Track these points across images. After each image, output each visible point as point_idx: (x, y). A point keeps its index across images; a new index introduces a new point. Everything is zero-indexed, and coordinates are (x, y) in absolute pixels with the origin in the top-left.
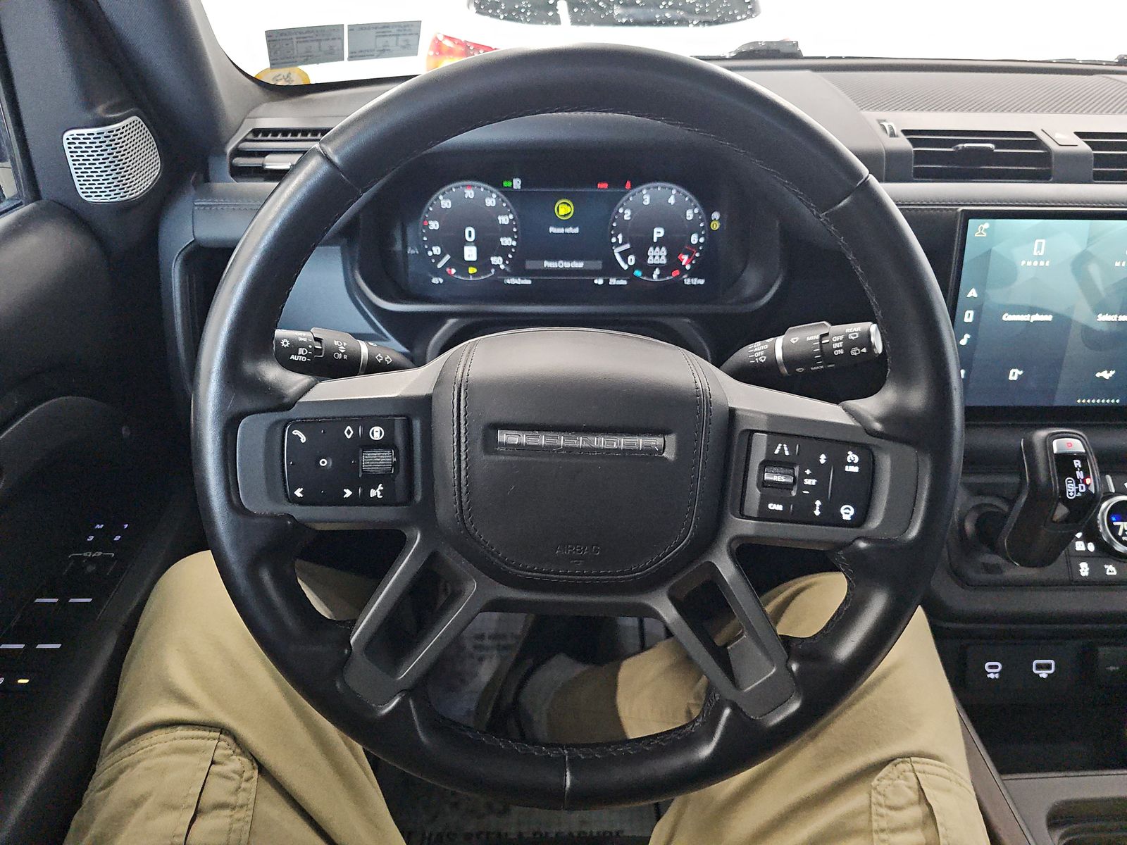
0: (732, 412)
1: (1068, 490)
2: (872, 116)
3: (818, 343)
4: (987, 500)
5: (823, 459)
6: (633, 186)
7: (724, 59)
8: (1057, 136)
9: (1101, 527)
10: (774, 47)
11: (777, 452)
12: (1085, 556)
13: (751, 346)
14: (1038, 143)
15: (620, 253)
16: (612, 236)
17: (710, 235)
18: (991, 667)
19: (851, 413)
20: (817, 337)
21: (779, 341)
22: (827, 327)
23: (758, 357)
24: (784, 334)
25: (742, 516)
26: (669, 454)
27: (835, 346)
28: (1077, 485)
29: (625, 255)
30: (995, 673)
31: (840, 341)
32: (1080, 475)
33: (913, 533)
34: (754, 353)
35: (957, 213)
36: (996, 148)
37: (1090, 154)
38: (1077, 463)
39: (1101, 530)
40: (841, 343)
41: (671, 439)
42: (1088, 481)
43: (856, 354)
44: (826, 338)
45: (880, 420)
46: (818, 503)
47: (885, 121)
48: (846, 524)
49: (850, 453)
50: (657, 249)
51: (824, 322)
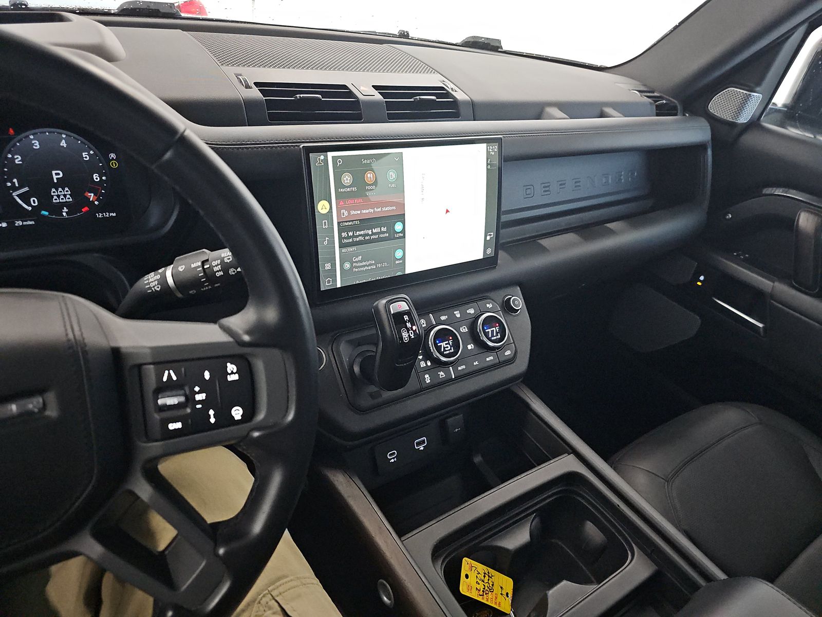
0: (116, 353)
1: (404, 337)
2: (231, 71)
3: (201, 269)
4: (365, 348)
5: (207, 375)
6: (18, 133)
7: (108, 14)
8: (362, 88)
9: (431, 348)
10: (152, 7)
11: (165, 379)
12: (427, 370)
13: (146, 278)
14: (350, 94)
15: (19, 196)
16: (6, 181)
17: (110, 173)
18: (390, 455)
19: (227, 330)
20: (200, 264)
21: (169, 272)
22: (207, 253)
23: (154, 287)
24: (172, 264)
25: (150, 439)
26: (52, 412)
27: (216, 269)
28: (408, 333)
29: (25, 197)
30: (393, 458)
31: (218, 265)
32: (409, 325)
33: (290, 417)
34: (149, 284)
35: (300, 149)
36: (322, 98)
37: (383, 102)
38: (406, 318)
39: (432, 351)
40: (220, 266)
41: (51, 397)
42: (414, 328)
43: (234, 273)
44: (207, 263)
45: (248, 332)
46: (211, 412)
47: (241, 75)
48: (239, 422)
49: (229, 364)
50: (60, 189)
51: (204, 250)
